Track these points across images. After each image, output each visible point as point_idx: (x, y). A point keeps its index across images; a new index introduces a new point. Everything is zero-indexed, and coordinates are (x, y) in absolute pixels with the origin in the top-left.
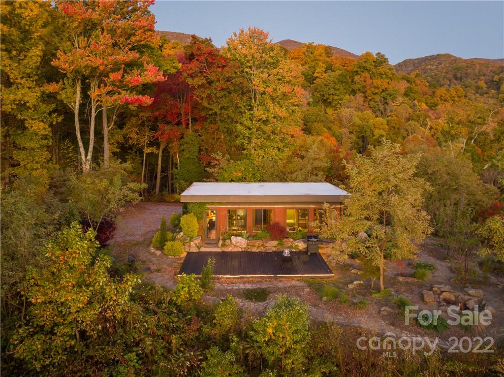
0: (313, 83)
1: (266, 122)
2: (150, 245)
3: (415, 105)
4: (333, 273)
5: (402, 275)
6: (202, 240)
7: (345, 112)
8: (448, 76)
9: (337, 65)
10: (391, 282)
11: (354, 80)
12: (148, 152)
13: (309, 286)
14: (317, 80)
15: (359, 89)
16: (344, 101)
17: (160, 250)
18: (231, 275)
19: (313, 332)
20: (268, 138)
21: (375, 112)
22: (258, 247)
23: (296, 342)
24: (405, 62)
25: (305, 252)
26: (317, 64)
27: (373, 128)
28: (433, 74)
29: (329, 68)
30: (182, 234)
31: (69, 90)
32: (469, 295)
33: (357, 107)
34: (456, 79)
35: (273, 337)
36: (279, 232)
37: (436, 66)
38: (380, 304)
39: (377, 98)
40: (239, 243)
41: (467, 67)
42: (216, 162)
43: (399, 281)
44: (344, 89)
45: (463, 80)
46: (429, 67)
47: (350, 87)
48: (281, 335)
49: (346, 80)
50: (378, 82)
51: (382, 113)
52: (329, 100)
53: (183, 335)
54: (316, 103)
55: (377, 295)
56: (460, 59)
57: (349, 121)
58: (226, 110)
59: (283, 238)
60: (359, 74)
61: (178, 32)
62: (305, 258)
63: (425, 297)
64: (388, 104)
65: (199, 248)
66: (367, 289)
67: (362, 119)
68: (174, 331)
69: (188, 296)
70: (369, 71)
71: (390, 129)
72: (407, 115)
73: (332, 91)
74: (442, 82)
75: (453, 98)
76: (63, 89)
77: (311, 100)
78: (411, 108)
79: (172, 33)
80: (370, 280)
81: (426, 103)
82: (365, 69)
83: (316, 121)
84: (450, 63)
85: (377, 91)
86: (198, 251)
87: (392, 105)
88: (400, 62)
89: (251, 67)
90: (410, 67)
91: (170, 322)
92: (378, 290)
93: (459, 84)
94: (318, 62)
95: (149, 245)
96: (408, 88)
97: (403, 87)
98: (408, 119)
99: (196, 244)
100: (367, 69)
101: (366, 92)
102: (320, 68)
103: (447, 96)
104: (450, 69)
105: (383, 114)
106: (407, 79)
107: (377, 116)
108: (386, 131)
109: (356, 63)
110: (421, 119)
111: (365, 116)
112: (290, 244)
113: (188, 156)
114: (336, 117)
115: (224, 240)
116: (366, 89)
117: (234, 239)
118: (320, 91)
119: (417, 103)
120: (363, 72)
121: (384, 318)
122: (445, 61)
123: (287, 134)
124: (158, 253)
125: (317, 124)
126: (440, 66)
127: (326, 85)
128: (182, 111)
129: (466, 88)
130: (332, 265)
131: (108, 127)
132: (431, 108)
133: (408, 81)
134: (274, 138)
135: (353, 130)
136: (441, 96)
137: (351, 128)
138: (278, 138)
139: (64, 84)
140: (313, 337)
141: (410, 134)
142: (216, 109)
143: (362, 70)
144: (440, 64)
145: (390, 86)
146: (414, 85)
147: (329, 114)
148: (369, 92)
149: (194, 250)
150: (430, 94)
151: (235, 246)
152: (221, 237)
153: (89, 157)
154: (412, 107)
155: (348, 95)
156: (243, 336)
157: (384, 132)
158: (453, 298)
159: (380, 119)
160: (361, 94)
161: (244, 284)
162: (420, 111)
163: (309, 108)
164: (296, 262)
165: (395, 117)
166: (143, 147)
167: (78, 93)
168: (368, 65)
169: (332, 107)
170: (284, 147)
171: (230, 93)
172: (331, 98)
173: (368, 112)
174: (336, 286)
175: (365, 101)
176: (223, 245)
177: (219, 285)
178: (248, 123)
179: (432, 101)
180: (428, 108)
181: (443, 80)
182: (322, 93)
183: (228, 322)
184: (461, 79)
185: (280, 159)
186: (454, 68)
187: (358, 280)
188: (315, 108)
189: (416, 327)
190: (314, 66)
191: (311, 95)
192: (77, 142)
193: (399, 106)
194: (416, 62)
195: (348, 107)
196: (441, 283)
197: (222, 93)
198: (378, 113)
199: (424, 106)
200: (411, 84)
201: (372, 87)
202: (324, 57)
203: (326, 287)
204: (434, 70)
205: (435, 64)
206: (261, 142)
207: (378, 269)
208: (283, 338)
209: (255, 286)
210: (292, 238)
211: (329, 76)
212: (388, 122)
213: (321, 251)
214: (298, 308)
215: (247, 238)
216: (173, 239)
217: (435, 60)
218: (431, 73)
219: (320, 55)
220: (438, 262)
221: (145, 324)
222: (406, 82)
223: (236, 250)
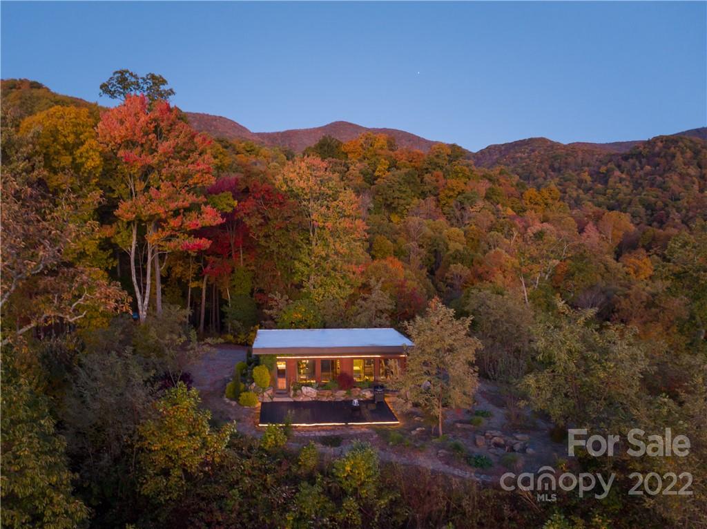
0: (374, 184)
1: (325, 259)
2: (223, 395)
3: (498, 210)
4: (397, 421)
5: (461, 422)
6: (273, 391)
7: (414, 221)
8: (543, 166)
9: (403, 161)
10: (449, 428)
11: (425, 179)
12: (193, 287)
13: (377, 433)
14: (379, 180)
15: (430, 191)
16: (412, 206)
17: (234, 400)
18: (307, 423)
19: (382, 469)
20: (328, 275)
21: (449, 220)
22: (328, 397)
23: (368, 477)
24: (489, 148)
25: (372, 401)
26: (377, 159)
27: (447, 241)
28: (524, 164)
29: (393, 165)
30: (254, 384)
31: (124, 233)
32: (517, 439)
33: (427, 214)
34: (554, 170)
35: (351, 474)
36: (346, 381)
37: (528, 153)
38: (438, 447)
39: (452, 202)
40: (309, 393)
41: (567, 154)
42: (274, 303)
43: (457, 428)
44: (412, 191)
45: (562, 172)
46: (520, 154)
47: (419, 189)
48: (357, 472)
49: (414, 181)
50: (452, 182)
51: (458, 220)
52: (393, 206)
53: (275, 474)
54: (377, 210)
55: (437, 440)
56: (558, 144)
57: (419, 232)
58: (283, 248)
59: (351, 388)
60: (430, 172)
61: (201, 112)
62: (372, 407)
63: (477, 441)
64: (465, 210)
65: (272, 399)
66: (428, 434)
67: (434, 230)
68: (267, 471)
69: (274, 442)
70: (442, 168)
71: (468, 242)
72: (489, 223)
73: (397, 194)
74: (536, 174)
75: (546, 201)
76: (119, 232)
77: (372, 205)
78: (493, 213)
79: (194, 114)
80: (431, 427)
81: (512, 208)
82: (437, 165)
83: (378, 232)
84: (545, 150)
85: (451, 193)
86: (271, 401)
87: (471, 211)
88: (483, 148)
89: (309, 200)
90: (496, 155)
91: (261, 465)
92: (437, 435)
93: (557, 177)
94: (379, 158)
95: (221, 396)
96: (490, 189)
97: (484, 188)
98: (490, 229)
99: (268, 394)
100: (439, 166)
101: (439, 194)
102: (383, 165)
103: (538, 198)
104: (546, 157)
105: (460, 222)
106: (488, 177)
107: (452, 225)
108: (463, 244)
109: (426, 158)
110: (506, 229)
111: (438, 226)
112: (358, 393)
113: (239, 292)
114: (403, 228)
115: (295, 390)
116: (438, 192)
117: (304, 389)
118: (382, 194)
119: (500, 208)
120: (434, 169)
121: (440, 458)
122: (539, 147)
123: (349, 271)
124: (234, 403)
125: (379, 236)
126: (533, 154)
127: (389, 187)
128: (232, 242)
129: (566, 181)
130: (397, 412)
131: (161, 267)
132: (518, 213)
133: (490, 180)
134: (335, 275)
135: (423, 243)
136: (531, 198)
137: (421, 240)
138: (338, 275)
139: (119, 227)
140: (382, 472)
141: (492, 247)
142: (274, 248)
143: (434, 167)
144: (533, 151)
145: (468, 188)
146: (497, 185)
147: (394, 222)
148: (442, 195)
149: (268, 400)
150: (517, 196)
151: (306, 396)
152: (292, 387)
153: (146, 302)
154: (495, 212)
155: (416, 198)
156: (326, 474)
157: (460, 245)
158: (503, 442)
159: (455, 230)
160: (432, 197)
161: (319, 431)
162: (504, 218)
163: (368, 216)
164: (365, 412)
165: (474, 226)
166: (188, 281)
167: (134, 236)
168: (440, 161)
169: (397, 214)
170: (345, 283)
171: (287, 231)
172: (396, 203)
173: (441, 220)
174: (400, 432)
175: (437, 206)
176: (295, 395)
177: (297, 433)
178: (306, 260)
179: (520, 204)
180: (515, 214)
181: (538, 172)
182: (384, 196)
183: (311, 463)
184: (559, 170)
185: (341, 298)
186: (550, 156)
187: (420, 427)
188: (377, 216)
189: (466, 466)
190: (375, 162)
191: (372, 199)
192: (133, 287)
193: (479, 212)
194: (503, 148)
195: (417, 214)
196: (493, 429)
197: (281, 232)
198: (454, 221)
199: (510, 212)
200: (494, 184)
201: (445, 189)
202: (386, 152)
203: (392, 434)
204: (525, 159)
205: (527, 151)
206: (321, 280)
207: (437, 418)
208: (358, 474)
209: (328, 434)
210: (360, 387)
211: (393, 175)
212: (465, 232)
213: (386, 400)
214: (370, 450)
215: (317, 388)
216: (246, 390)
217: (526, 146)
218: (522, 163)
219: (382, 148)
220: (497, 409)
221: (241, 466)
222: (487, 181)
223: (306, 399)
